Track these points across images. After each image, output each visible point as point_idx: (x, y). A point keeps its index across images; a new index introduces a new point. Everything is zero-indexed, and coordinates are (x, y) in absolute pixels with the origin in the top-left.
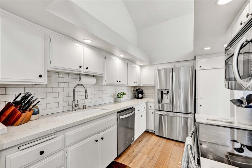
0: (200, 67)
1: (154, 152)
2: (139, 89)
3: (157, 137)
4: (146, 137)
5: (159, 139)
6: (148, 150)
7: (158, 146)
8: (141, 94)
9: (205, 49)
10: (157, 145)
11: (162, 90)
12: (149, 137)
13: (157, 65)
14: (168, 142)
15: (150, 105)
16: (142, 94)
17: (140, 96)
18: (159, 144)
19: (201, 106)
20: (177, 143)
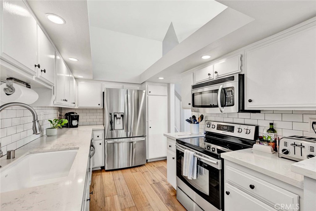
0: (150, 92)
1: (120, 188)
2: (73, 113)
3: (108, 173)
4: (95, 178)
5: (112, 174)
6: (112, 189)
7: (118, 180)
8: (76, 121)
9: (159, 78)
10: (116, 180)
11: (115, 114)
12: (100, 176)
13: (102, 82)
14: (124, 173)
15: (96, 134)
16: (78, 121)
17: (74, 123)
18: (117, 178)
19: (150, 127)
20: (132, 170)
